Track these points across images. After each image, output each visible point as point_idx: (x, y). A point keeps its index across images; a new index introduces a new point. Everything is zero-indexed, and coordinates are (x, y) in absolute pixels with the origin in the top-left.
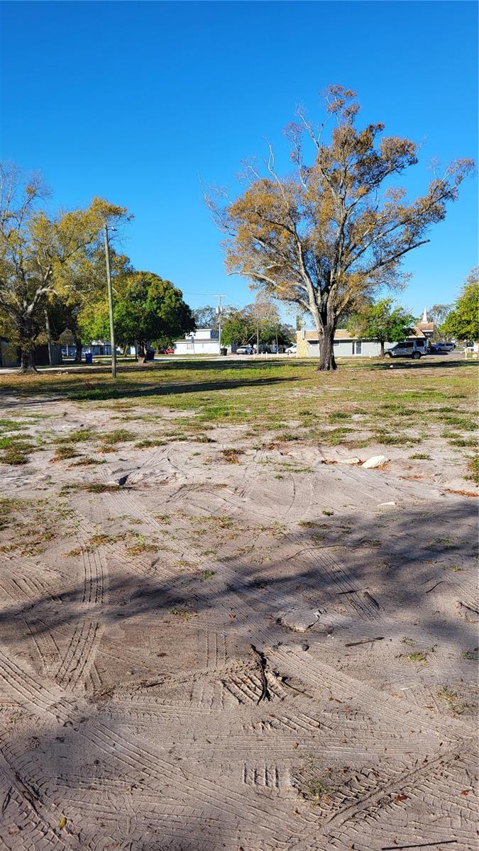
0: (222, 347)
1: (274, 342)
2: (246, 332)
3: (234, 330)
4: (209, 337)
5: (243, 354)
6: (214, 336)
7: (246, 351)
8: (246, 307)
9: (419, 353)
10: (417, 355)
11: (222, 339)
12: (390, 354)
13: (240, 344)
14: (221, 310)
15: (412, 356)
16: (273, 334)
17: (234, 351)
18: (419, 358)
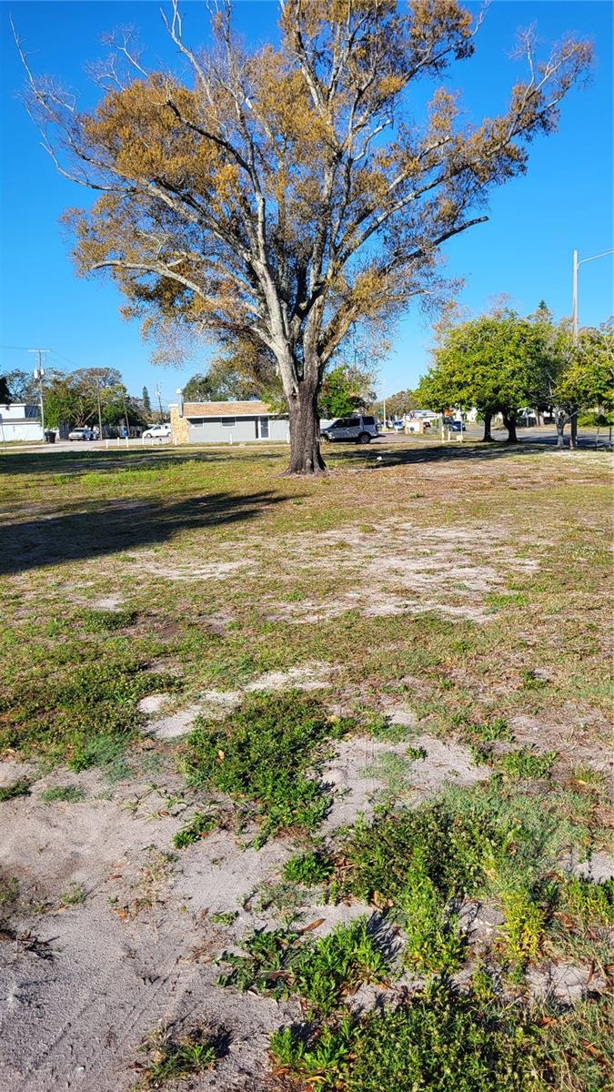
0: (46, 430)
1: (122, 422)
2: (82, 408)
3: (63, 403)
4: (23, 416)
5: (79, 440)
6: (31, 413)
7: (84, 436)
8: (74, 373)
9: (367, 434)
10: (365, 438)
11: (46, 419)
12: (326, 436)
13: (72, 426)
14: (42, 373)
15: (357, 440)
16: (119, 410)
17: (65, 437)
18: (368, 443)
